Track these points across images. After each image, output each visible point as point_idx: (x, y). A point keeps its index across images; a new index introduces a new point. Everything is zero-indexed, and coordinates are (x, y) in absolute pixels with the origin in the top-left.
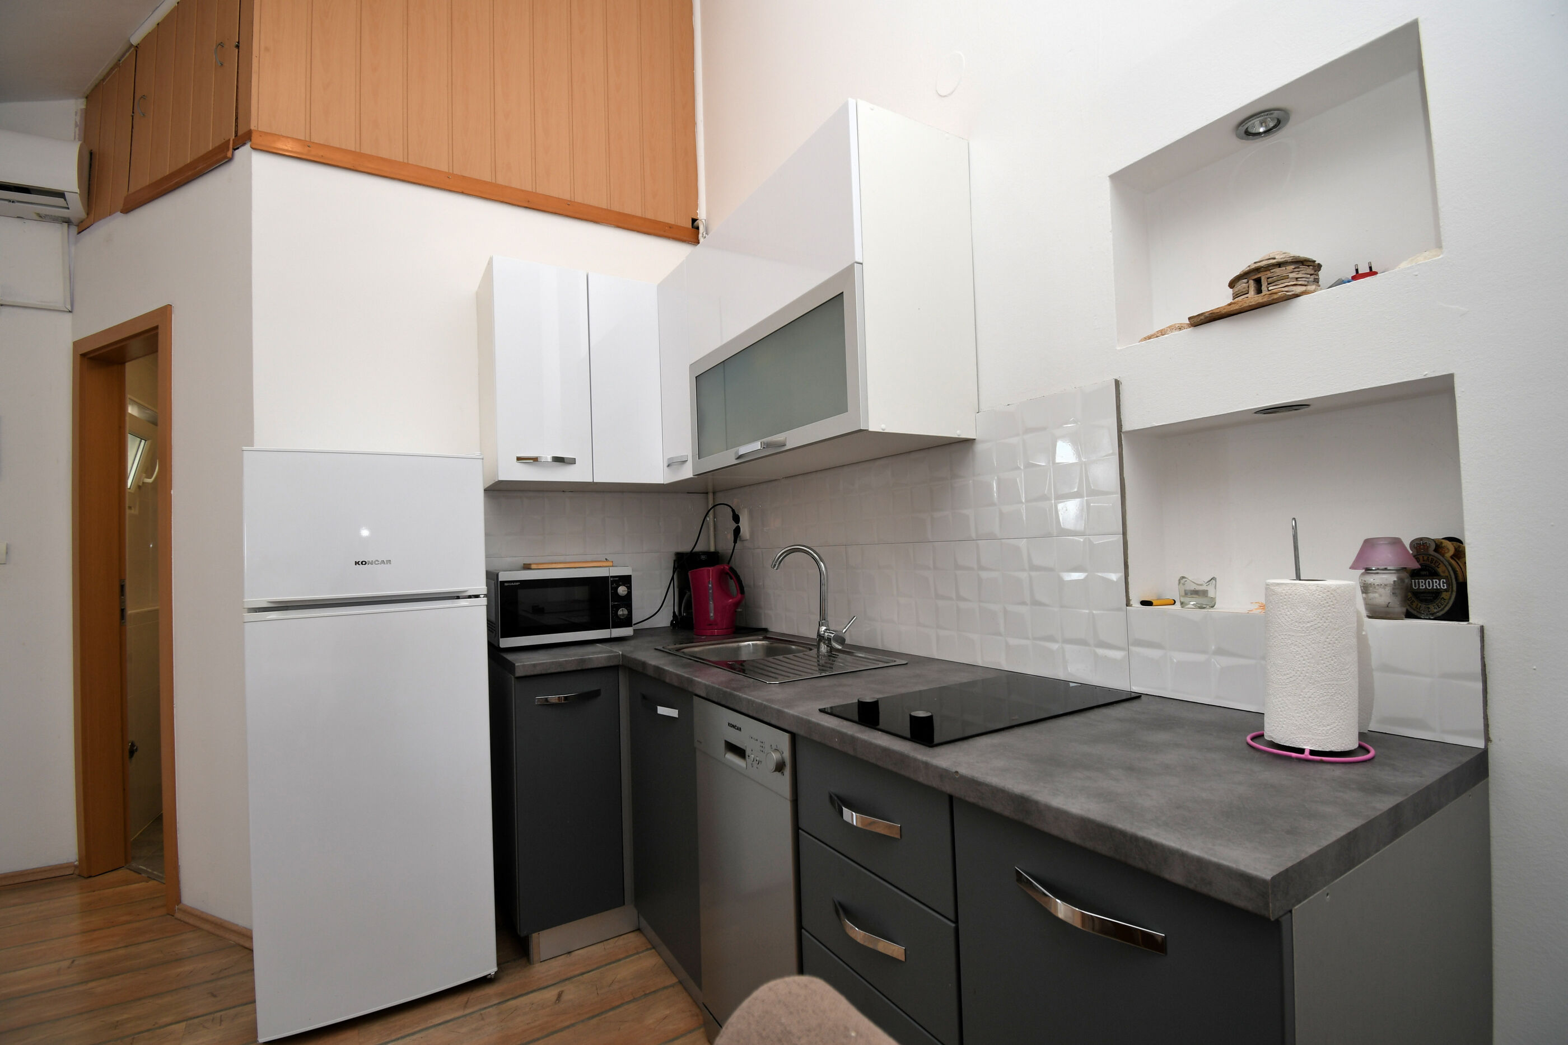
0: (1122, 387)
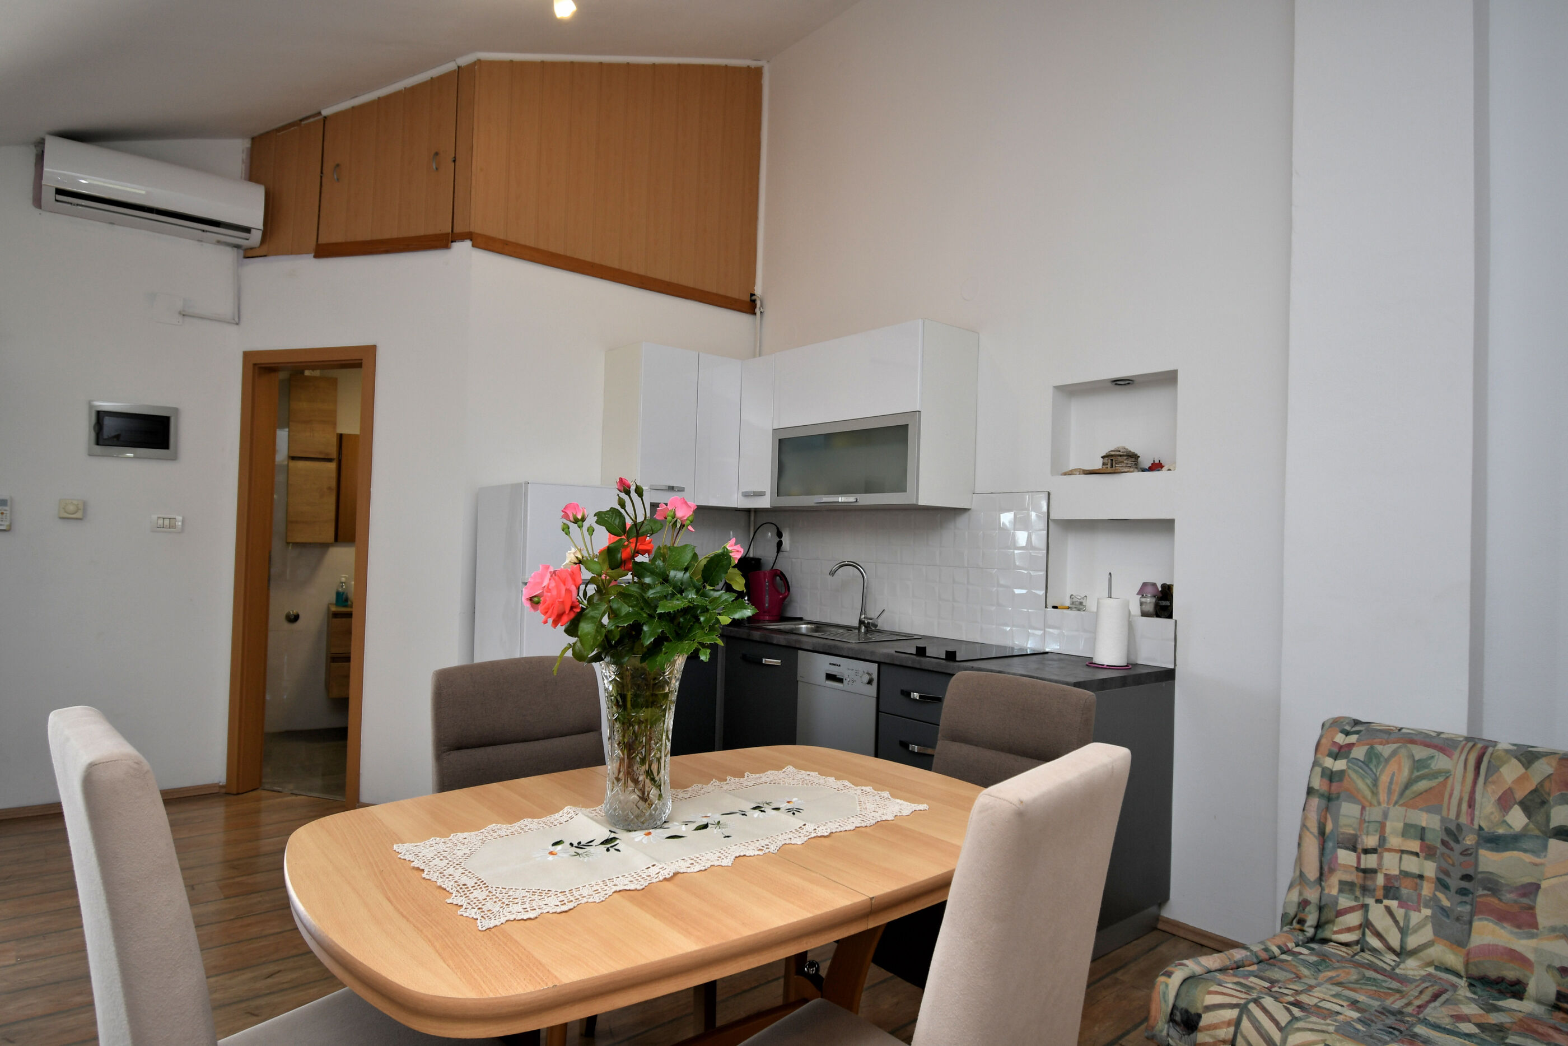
0: (1051, 497)
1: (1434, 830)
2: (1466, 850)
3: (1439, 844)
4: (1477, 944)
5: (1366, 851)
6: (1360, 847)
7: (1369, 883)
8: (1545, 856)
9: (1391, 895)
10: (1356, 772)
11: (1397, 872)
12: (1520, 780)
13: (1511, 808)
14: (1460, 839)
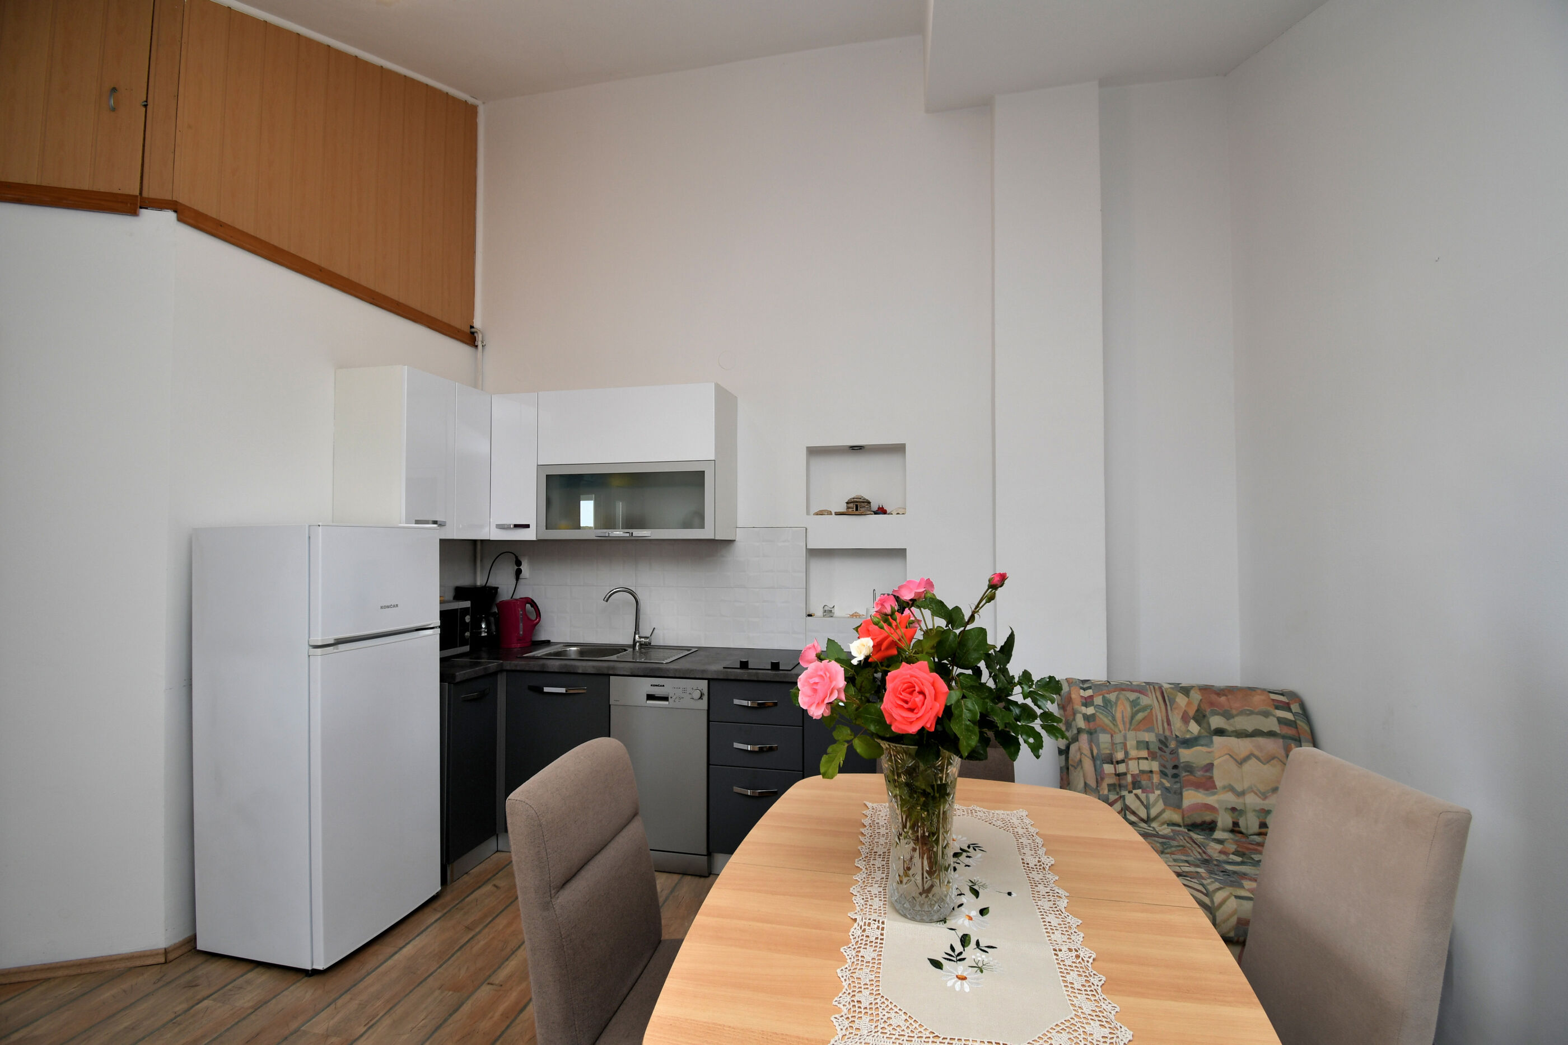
0: (808, 531)
1: (1153, 742)
2: (1172, 751)
3: (1157, 750)
4: (1187, 805)
5: (1118, 762)
6: (1114, 760)
7: (1123, 782)
8: (1213, 747)
9: (1137, 786)
10: (1102, 714)
11: (1138, 772)
12: (1189, 704)
13: (1189, 722)
14: (1168, 745)
